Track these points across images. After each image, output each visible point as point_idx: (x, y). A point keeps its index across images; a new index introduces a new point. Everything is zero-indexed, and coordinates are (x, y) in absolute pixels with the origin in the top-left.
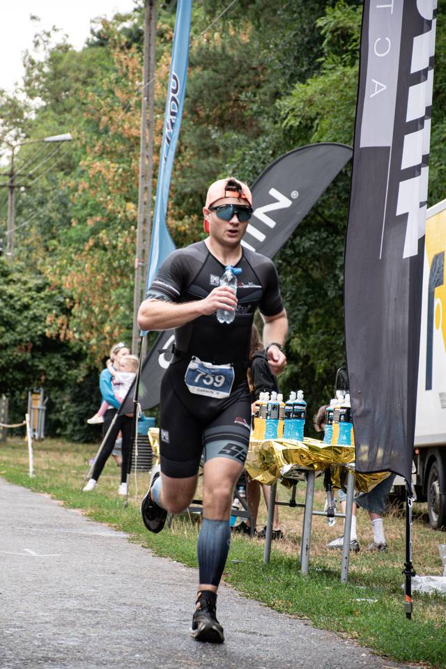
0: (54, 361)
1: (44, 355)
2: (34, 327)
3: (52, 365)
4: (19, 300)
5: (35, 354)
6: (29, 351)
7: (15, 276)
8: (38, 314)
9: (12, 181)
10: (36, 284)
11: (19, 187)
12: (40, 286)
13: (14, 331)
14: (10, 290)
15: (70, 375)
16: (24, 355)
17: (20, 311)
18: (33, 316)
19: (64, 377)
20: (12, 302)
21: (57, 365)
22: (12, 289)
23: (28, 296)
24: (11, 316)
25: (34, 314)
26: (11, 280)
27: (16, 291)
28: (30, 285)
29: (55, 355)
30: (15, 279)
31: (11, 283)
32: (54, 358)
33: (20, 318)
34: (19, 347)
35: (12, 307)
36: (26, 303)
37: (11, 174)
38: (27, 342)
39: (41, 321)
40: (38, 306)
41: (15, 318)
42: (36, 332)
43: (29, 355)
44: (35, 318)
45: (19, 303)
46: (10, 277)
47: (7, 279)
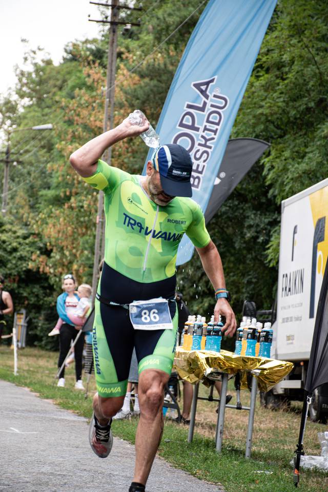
0: (35, 290)
1: (27, 285)
3: (33, 293)
4: (10, 244)
5: (20, 285)
6: (16, 282)
7: (8, 227)
8: (23, 255)
9: (7, 158)
10: (23, 234)
11: (13, 161)
12: (26, 235)
13: (6, 267)
14: (3, 237)
15: (46, 301)
16: (12, 285)
17: (10, 253)
18: (19, 256)
19: (41, 302)
20: (4, 246)
21: (36, 293)
22: (5, 236)
23: (16, 242)
24: (3, 256)
25: (21, 255)
26: (4, 230)
27: (8, 237)
28: (18, 234)
29: (35, 286)
30: (7, 230)
31: (4, 232)
32: (34, 287)
33: (10, 258)
34: (8, 279)
35: (5, 250)
36: (15, 247)
37: (7, 153)
38: (15, 275)
39: (25, 260)
40: (24, 249)
41: (7, 258)
42: (22, 268)
43: (15, 285)
44: (21, 258)
45: (10, 247)
46: (3, 228)
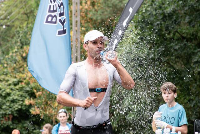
1: (19, 122)
2: (13, 106)
5: (14, 122)
6: (11, 120)
7: (2, 77)
10: (13, 82)
12: (16, 83)
13: (1, 108)
16: (8, 123)
17: (5, 97)
18: (12, 100)
21: (26, 127)
25: (13, 98)
27: (2, 85)
28: (10, 82)
29: (26, 122)
33: (5, 101)
34: (4, 118)
38: (9, 114)
39: (16, 102)
40: (15, 93)
41: (2, 102)
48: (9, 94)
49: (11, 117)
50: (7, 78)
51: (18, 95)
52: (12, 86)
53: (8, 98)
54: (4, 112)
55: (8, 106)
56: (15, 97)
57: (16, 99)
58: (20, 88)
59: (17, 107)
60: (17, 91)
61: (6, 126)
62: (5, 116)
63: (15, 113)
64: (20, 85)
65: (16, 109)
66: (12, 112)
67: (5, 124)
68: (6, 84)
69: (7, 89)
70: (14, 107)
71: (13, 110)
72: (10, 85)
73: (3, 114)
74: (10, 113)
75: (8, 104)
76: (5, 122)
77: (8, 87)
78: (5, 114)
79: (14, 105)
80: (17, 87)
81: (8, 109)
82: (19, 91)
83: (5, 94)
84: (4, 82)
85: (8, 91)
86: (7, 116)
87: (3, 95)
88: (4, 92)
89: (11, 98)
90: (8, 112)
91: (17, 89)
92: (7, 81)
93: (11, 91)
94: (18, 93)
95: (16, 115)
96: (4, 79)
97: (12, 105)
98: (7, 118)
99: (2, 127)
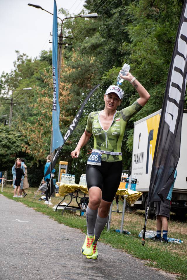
10: (18, 135)
11: (14, 104)
13: (10, 150)
14: (10, 137)
20: (10, 140)
25: (17, 145)
26: (10, 134)
37: (12, 100)
41: (11, 146)
47: (8, 133)
48: (15, 142)
49: (15, 155)
50: (14, 133)
51: (20, 143)
52: (17, 138)
53: (14, 144)
54: (12, 152)
55: (15, 149)
56: (18, 144)
57: (19, 145)
58: (21, 139)
59: (19, 150)
60: (20, 141)
61: (12, 159)
62: (12, 154)
63: (18, 153)
64: (22, 138)
65: (19, 151)
66: (16, 152)
67: (12, 158)
68: (14, 136)
69: (14, 139)
70: (17, 150)
71: (17, 151)
72: (16, 137)
73: (11, 153)
74: (15, 153)
75: (14, 148)
76: (12, 157)
77: (15, 138)
78: (12, 153)
79: (18, 149)
80: (20, 138)
81: (14, 151)
82: (21, 141)
83: (13, 142)
84: (12, 135)
85: (14, 140)
86: (13, 154)
87: (12, 142)
88: (12, 141)
89: (16, 144)
90: (14, 152)
91: (20, 140)
92: (14, 135)
93: (16, 141)
94: (20, 142)
95: (18, 154)
96: (12, 134)
97: (16, 148)
98: (13, 155)
99: (10, 160)
